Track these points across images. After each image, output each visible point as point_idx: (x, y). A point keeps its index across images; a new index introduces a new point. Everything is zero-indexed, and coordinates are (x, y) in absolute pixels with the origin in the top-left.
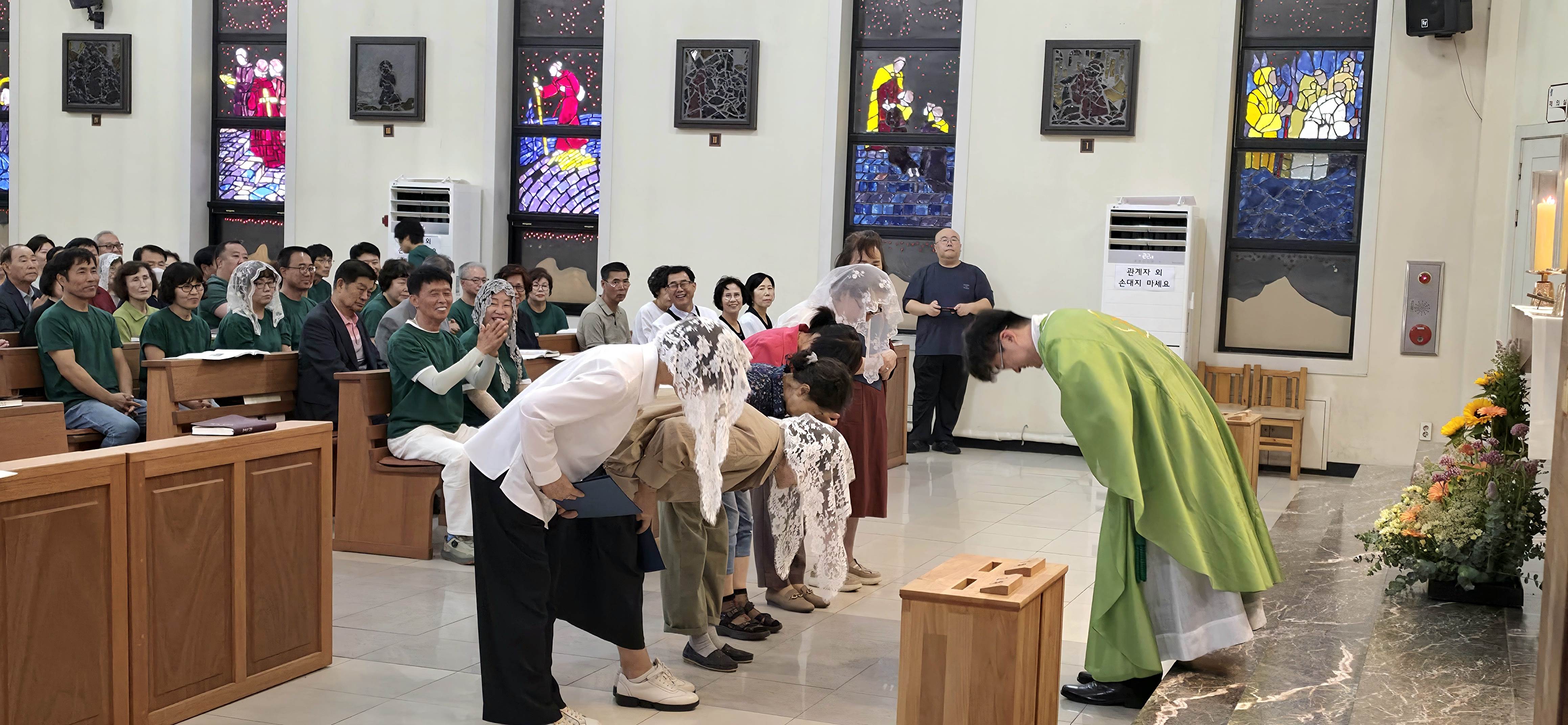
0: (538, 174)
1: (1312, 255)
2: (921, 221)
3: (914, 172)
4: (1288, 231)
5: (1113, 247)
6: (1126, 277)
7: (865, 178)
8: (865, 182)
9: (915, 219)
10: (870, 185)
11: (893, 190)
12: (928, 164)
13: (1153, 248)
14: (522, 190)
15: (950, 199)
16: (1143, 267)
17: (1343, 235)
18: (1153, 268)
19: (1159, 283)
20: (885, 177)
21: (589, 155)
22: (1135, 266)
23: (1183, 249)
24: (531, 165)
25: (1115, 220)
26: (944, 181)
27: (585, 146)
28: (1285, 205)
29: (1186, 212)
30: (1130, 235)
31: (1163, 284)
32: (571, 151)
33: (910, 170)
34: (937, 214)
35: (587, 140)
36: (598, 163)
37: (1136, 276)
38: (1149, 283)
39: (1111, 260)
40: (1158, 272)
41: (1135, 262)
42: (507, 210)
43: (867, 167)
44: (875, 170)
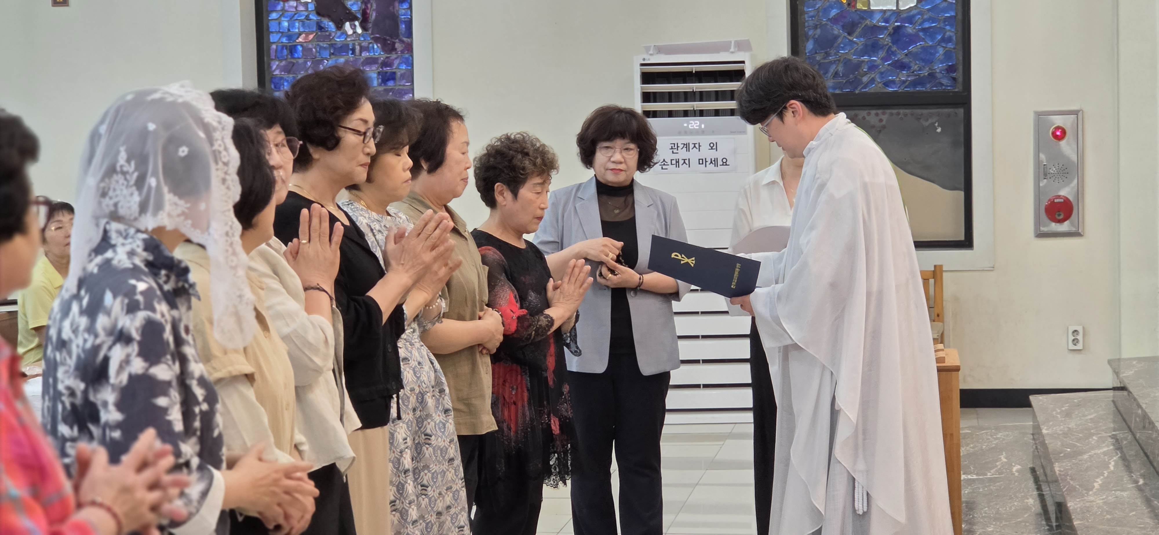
1: (907, 111)
3: (353, 27)
4: (872, 81)
6: (668, 157)
7: (284, 40)
8: (284, 46)
10: (292, 50)
11: (326, 54)
12: (373, 16)
13: (701, 113)
15: (410, 62)
16: (690, 140)
17: (945, 81)
18: (705, 141)
19: (714, 162)
20: (311, 37)
22: (681, 140)
25: (647, 78)
26: (399, 37)
28: (866, 45)
29: (743, 62)
30: (671, 97)
31: (720, 162)
33: (347, 25)
34: (391, 84)
37: (682, 154)
38: (702, 162)
40: (713, 146)
41: (680, 134)
43: (286, 24)
44: (297, 27)
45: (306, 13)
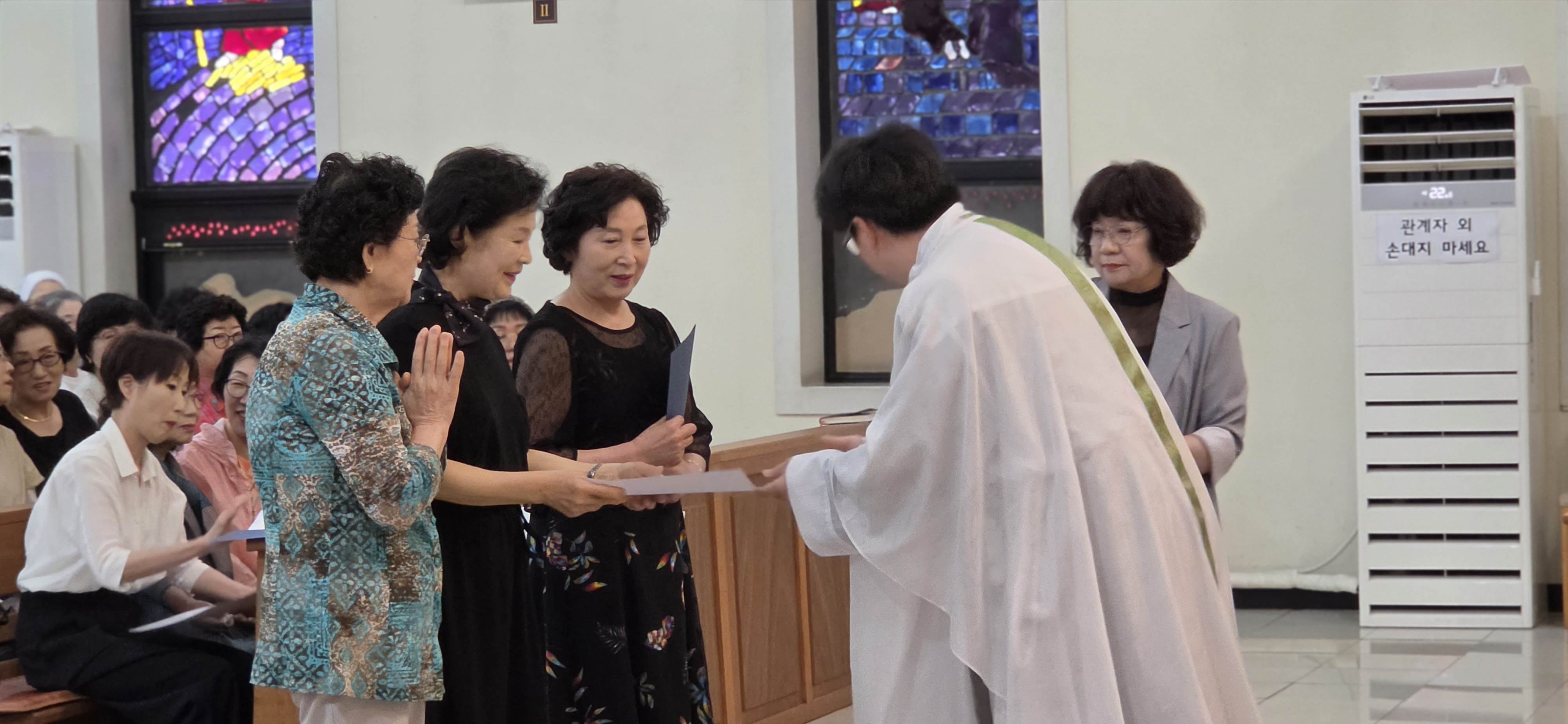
0: (188, 105)
2: (979, 147)
3: (957, 48)
5: (1369, 178)
6: (1400, 239)
7: (858, 67)
8: (857, 76)
9: (967, 143)
10: (869, 80)
11: (918, 87)
12: (985, 31)
13: (1450, 176)
14: (159, 138)
15: (1035, 99)
16: (1432, 214)
18: (1453, 216)
19: (1467, 247)
20: (897, 62)
21: (289, 60)
22: (1417, 215)
23: (1509, 174)
24: (172, 89)
25: (1370, 124)
26: (1020, 62)
27: (280, 43)
29: (1511, 100)
30: (1403, 152)
31: (1475, 248)
32: (253, 54)
33: (948, 46)
34: (1010, 131)
35: (285, 29)
36: (309, 73)
37: (1419, 236)
38: (1448, 246)
39: (1367, 205)
40: (1465, 224)
41: (1416, 206)
42: (128, 181)
43: (860, 44)
44: (877, 49)
45: (889, 29)
